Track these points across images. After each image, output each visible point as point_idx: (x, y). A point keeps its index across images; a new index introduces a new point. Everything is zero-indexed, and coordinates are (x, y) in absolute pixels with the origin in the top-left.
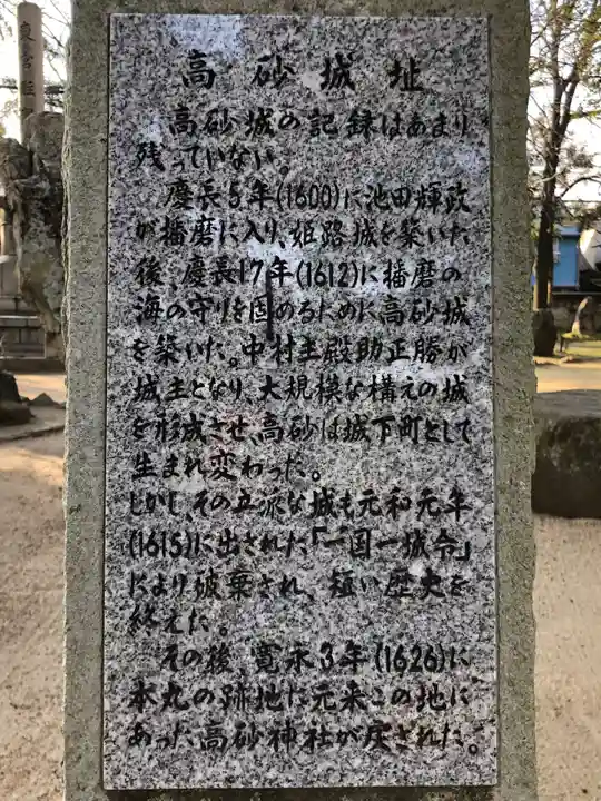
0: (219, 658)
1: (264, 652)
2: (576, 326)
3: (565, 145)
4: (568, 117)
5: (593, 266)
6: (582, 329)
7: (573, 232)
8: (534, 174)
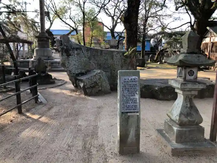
0: (126, 106)
1: (128, 106)
2: (149, 60)
3: (147, 23)
4: (148, 17)
5: (153, 46)
6: (151, 61)
7: (149, 39)
8: (141, 29)
